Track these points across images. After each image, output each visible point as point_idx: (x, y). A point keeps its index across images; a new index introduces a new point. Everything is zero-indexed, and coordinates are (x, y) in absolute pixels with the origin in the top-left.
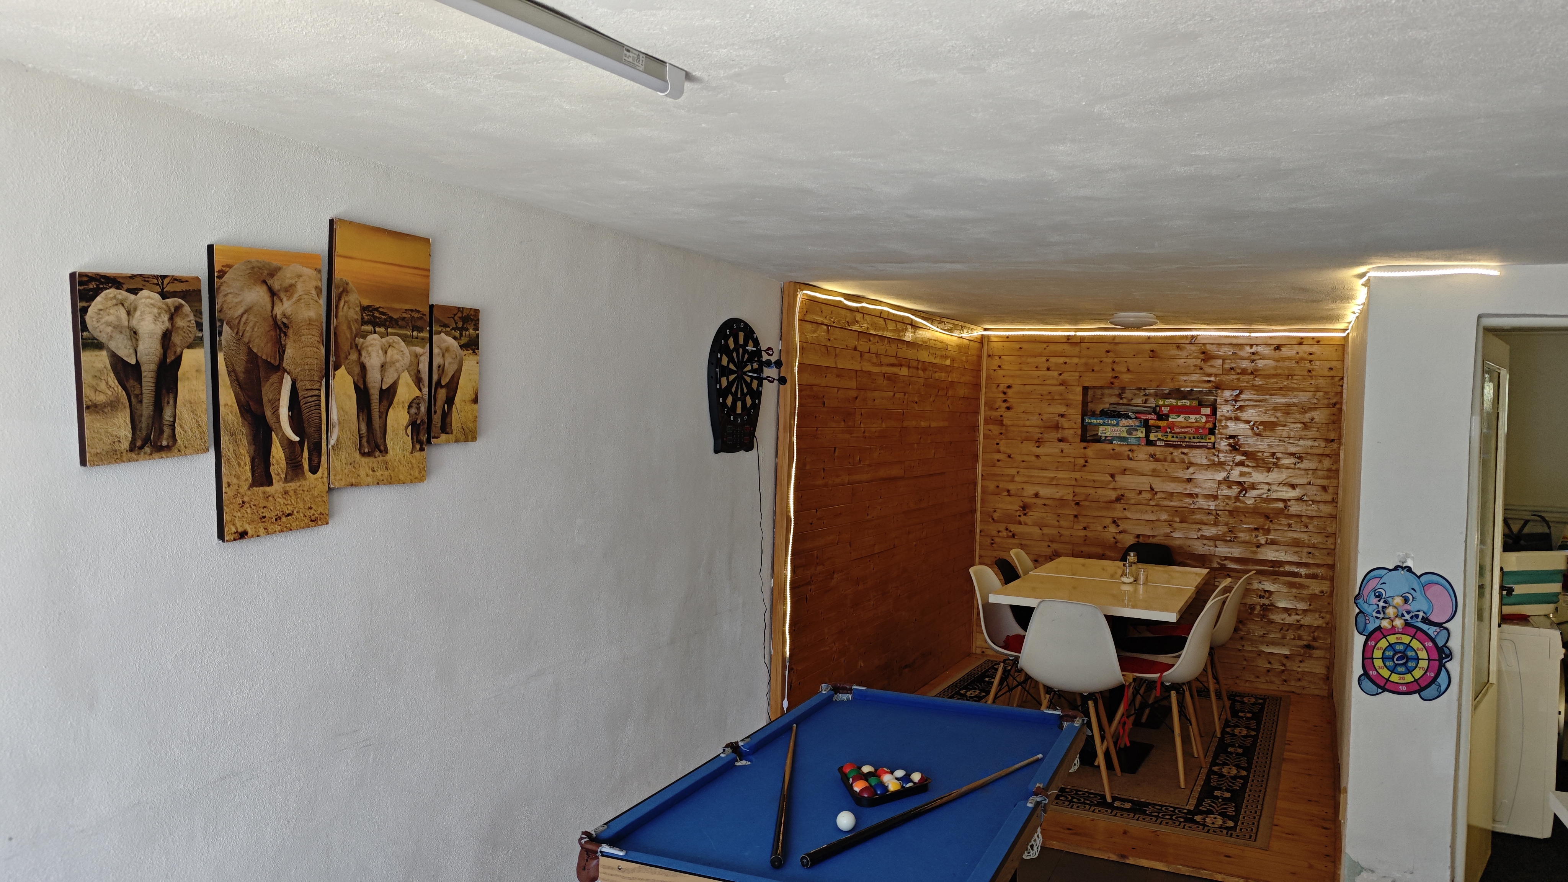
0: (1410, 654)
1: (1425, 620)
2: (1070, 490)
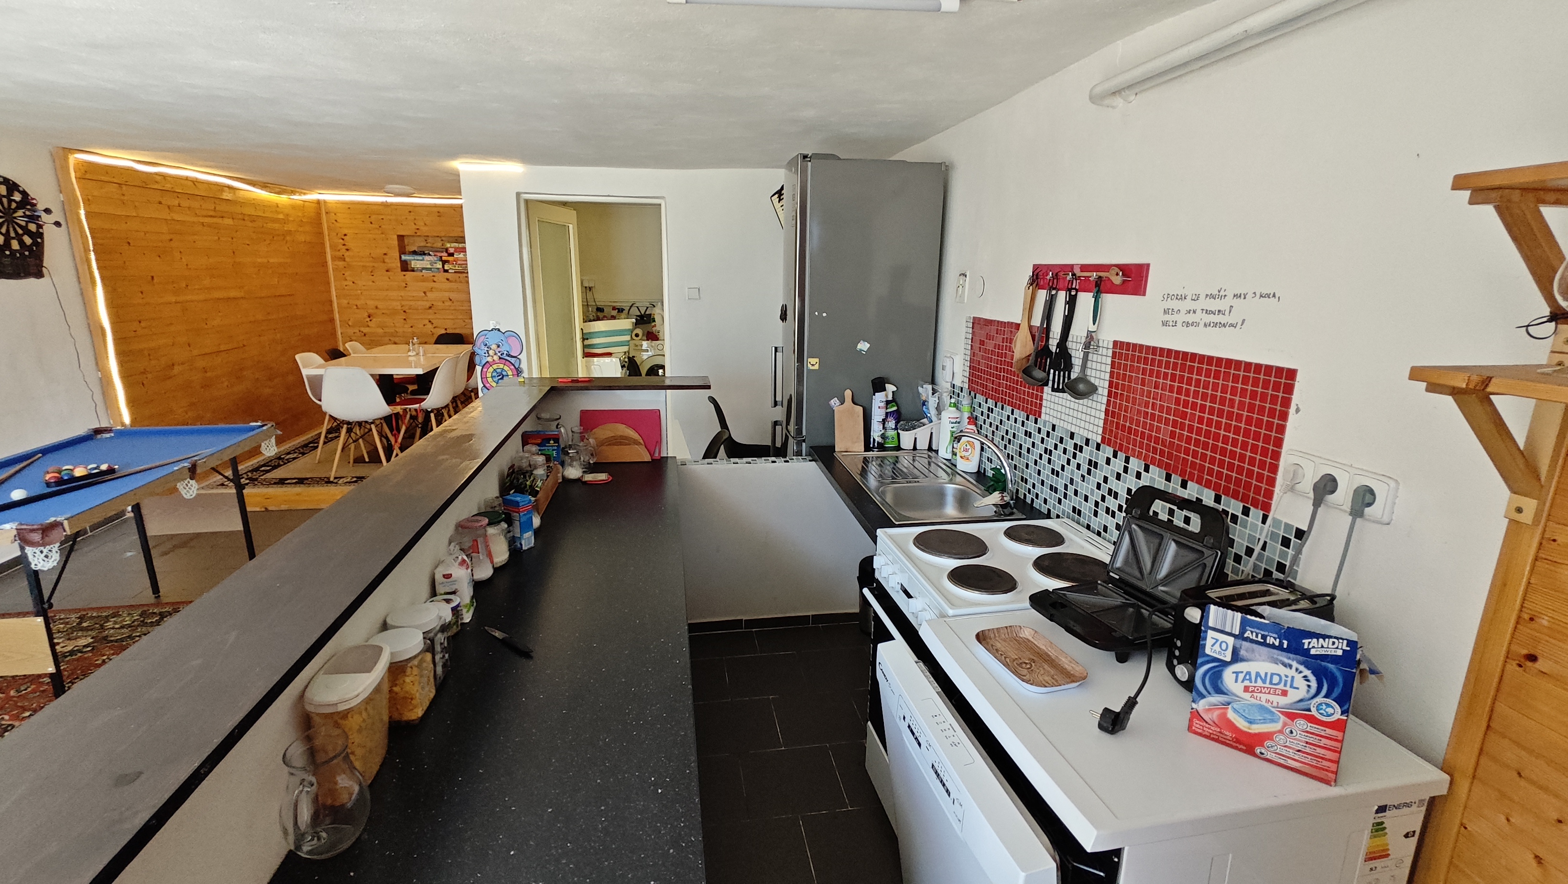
0: (504, 373)
1: (509, 355)
2: (398, 303)
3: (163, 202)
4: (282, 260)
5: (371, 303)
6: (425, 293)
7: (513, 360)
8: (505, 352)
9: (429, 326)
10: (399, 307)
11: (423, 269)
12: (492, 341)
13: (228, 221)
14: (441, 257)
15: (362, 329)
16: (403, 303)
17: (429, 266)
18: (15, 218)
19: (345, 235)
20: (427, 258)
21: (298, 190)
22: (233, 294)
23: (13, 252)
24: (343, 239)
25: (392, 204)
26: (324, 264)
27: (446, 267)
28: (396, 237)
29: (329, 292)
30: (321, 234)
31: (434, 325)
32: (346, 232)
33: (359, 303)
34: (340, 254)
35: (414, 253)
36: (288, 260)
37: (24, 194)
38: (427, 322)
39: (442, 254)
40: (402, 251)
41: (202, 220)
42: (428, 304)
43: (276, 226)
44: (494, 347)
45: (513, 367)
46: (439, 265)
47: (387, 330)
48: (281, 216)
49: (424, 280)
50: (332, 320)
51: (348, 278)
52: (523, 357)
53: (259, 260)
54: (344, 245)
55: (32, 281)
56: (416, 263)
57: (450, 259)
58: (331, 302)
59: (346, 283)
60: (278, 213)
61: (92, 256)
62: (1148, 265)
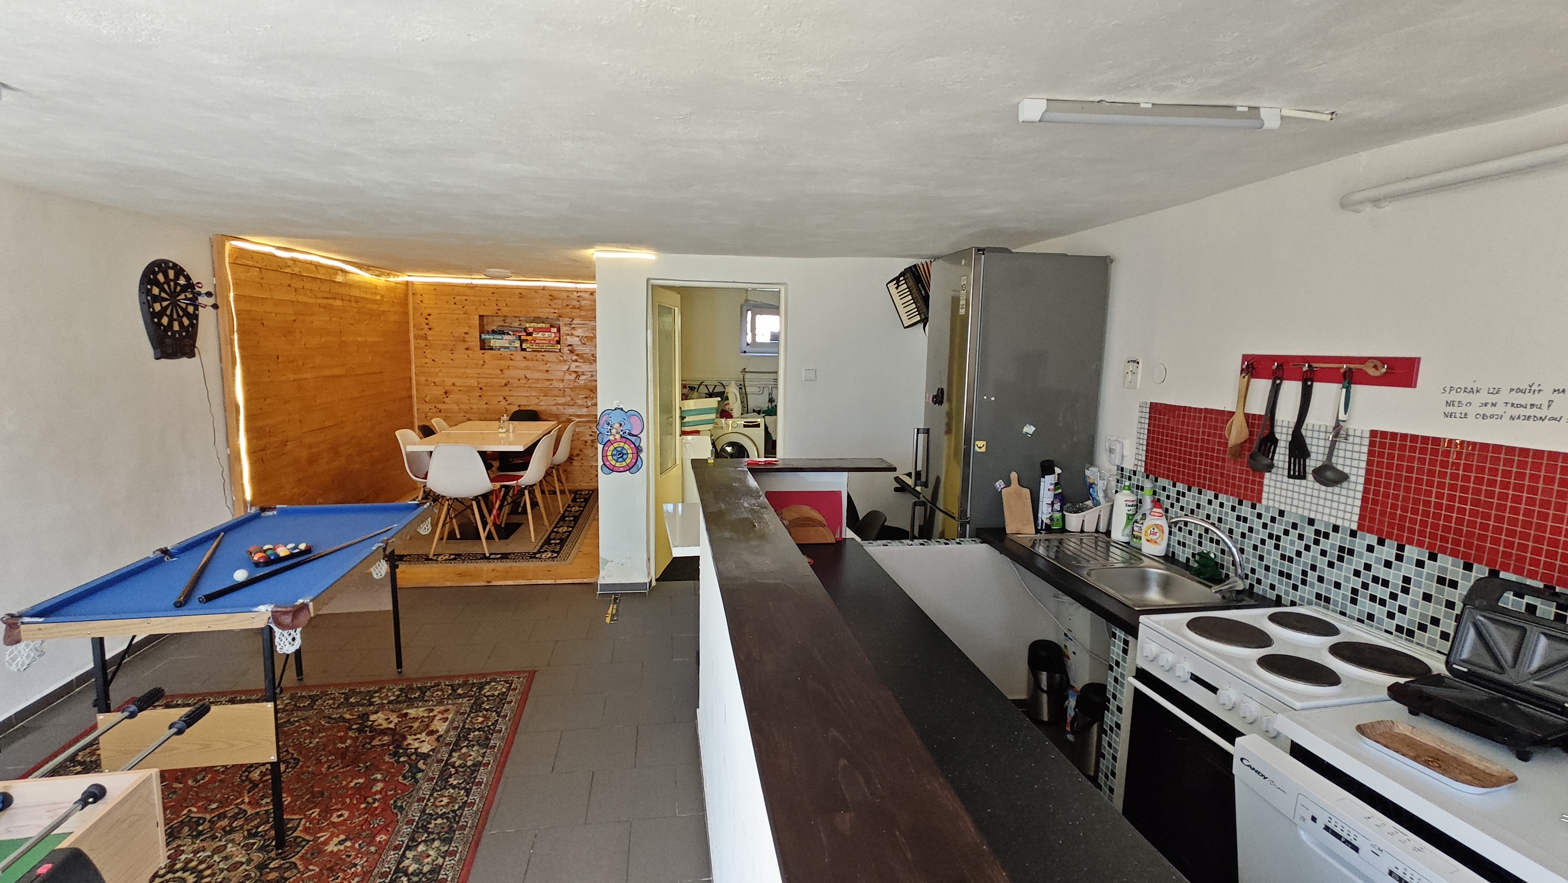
0: (624, 452)
1: (630, 434)
2: (475, 380)
3: (293, 285)
4: (377, 339)
5: (449, 381)
6: (501, 371)
7: (633, 439)
8: (627, 431)
9: (504, 403)
10: (476, 384)
11: (501, 347)
12: (615, 420)
13: (339, 303)
14: (520, 336)
15: (438, 406)
16: (480, 380)
17: (508, 345)
18: (179, 301)
19: (429, 315)
20: (506, 337)
21: (393, 272)
22: (337, 371)
23: (174, 332)
24: (427, 319)
25: (476, 286)
26: (408, 342)
27: (524, 346)
28: (477, 317)
29: (410, 369)
30: (406, 314)
31: (508, 402)
32: (429, 312)
33: (436, 380)
34: (423, 332)
35: (494, 332)
36: (381, 339)
37: (188, 278)
38: (501, 398)
39: (521, 334)
40: (482, 332)
41: (319, 301)
42: (504, 382)
43: (374, 307)
44: (617, 425)
45: (633, 446)
46: (517, 344)
47: (462, 406)
48: (378, 297)
49: (502, 358)
50: (410, 397)
51: (428, 356)
52: (643, 436)
53: (360, 339)
54: (427, 324)
55: (185, 360)
56: (496, 342)
57: (529, 338)
58: (411, 379)
59: (426, 360)
60: (376, 294)
61: (236, 337)
62: (1419, 359)
